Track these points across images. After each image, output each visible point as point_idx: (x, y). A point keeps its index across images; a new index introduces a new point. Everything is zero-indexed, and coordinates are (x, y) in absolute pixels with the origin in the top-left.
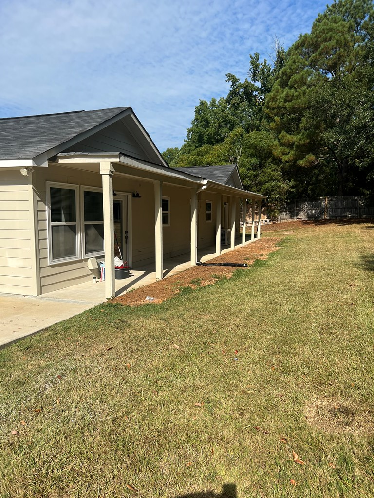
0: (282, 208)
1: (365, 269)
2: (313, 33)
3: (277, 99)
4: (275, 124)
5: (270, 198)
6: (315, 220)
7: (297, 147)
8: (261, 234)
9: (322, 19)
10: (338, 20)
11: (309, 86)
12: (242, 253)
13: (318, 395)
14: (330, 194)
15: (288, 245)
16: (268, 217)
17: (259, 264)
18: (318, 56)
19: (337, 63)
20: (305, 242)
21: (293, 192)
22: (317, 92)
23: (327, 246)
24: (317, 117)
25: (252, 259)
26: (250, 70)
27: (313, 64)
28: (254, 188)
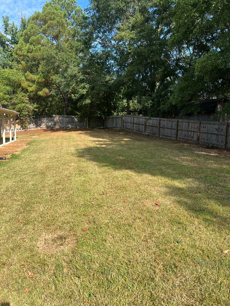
0: (30, 121)
1: (78, 157)
2: (43, 12)
3: (23, 50)
4: (22, 66)
5: (22, 114)
6: (51, 129)
7: (37, 83)
8: (16, 138)
9: (48, 5)
10: (58, 9)
11: (43, 45)
12: (2, 150)
13: (46, 233)
14: (59, 114)
15: (35, 144)
16: (22, 127)
17: (14, 157)
18: (47, 28)
19: (58, 35)
20: (45, 142)
21: (36, 111)
22: (47, 50)
23: (58, 144)
24: (48, 66)
25: (10, 154)
26: (3, 26)
27: (44, 32)
28: (11, 107)
